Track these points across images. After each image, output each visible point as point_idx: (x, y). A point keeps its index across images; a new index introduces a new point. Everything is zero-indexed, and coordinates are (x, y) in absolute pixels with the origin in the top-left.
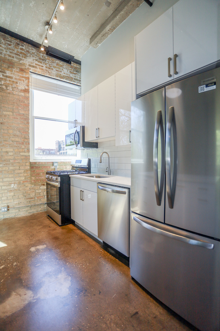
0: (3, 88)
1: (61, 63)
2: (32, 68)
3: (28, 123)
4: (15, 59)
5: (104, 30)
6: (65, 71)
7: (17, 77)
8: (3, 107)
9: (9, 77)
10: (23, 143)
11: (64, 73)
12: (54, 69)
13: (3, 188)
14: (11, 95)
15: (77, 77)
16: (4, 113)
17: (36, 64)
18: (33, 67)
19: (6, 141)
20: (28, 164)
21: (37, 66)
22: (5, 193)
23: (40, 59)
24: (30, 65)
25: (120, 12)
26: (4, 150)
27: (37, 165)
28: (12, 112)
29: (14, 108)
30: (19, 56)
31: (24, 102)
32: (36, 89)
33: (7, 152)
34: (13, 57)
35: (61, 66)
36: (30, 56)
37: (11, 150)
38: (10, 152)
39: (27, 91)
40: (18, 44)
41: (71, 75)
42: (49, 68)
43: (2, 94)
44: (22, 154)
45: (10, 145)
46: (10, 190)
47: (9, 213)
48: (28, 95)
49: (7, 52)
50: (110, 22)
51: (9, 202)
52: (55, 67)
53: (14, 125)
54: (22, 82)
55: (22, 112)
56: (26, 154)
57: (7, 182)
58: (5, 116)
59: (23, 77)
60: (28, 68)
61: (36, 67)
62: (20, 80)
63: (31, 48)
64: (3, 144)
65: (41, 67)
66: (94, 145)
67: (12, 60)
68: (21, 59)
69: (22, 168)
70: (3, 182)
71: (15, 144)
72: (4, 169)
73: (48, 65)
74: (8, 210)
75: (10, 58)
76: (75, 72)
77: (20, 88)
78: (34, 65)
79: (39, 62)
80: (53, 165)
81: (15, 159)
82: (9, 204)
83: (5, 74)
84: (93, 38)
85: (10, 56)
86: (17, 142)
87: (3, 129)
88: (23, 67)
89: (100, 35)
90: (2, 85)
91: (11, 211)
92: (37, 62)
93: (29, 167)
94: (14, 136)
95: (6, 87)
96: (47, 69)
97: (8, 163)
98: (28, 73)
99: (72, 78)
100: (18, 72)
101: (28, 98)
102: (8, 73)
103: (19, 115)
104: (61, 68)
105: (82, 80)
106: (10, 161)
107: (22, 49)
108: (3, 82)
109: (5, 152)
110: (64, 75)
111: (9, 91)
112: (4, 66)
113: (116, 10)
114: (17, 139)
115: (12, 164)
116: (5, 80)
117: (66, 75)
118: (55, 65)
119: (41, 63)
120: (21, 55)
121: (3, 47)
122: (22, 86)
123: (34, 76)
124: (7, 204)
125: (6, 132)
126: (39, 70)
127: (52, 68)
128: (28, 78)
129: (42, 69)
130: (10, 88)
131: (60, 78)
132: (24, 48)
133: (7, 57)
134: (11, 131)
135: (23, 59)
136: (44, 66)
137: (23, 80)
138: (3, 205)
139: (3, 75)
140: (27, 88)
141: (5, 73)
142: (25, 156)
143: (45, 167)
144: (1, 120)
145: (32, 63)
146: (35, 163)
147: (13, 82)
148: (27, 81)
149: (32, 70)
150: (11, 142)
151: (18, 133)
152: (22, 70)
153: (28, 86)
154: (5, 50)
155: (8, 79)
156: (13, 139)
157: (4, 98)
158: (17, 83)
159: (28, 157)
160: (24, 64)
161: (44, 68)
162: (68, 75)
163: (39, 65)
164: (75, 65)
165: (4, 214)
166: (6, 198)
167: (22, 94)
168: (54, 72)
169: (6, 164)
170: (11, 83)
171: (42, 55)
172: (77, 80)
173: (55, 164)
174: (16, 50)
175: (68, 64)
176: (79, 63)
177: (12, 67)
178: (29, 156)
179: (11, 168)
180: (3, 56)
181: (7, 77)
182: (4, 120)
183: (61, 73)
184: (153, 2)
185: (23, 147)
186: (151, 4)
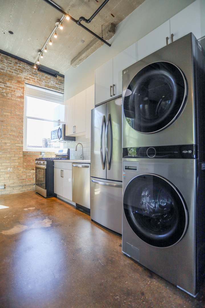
0: (4, 95)
1: (49, 76)
2: (26, 80)
3: (22, 121)
4: (14, 74)
5: (81, 57)
6: (52, 82)
7: (15, 87)
8: (4, 109)
9: (9, 87)
10: (18, 137)
11: (51, 84)
12: (44, 81)
13: (2, 170)
14: (10, 100)
15: (61, 87)
16: (5, 113)
17: (30, 77)
18: (28, 79)
19: (5, 135)
20: (21, 153)
21: (31, 79)
22: (3, 175)
23: (33, 73)
24: (25, 78)
25: (91, 47)
26: (3, 141)
27: (28, 154)
28: (11, 113)
29: (12, 110)
30: (17, 71)
31: (20, 106)
32: (29, 96)
33: (6, 143)
34: (13, 72)
35: (49, 79)
36: (25, 71)
37: (9, 141)
38: (8, 143)
39: (22, 97)
40: (17, 63)
41: (57, 86)
42: (40, 80)
43: (4, 99)
44: (17, 145)
45: (8, 138)
46: (7, 172)
47: (5, 190)
48: (22, 100)
49: (8, 68)
50: (84, 52)
51: (5, 182)
52: (44, 80)
53: (12, 123)
54: (19, 90)
55: (18, 113)
56: (20, 145)
57: (5, 167)
58: (5, 116)
59: (19, 87)
60: (24, 80)
61: (30, 80)
62: (17, 89)
63: (26, 66)
64: (3, 137)
65: (33, 80)
67: (11, 74)
68: (18, 74)
69: (17, 155)
70: (1, 166)
71: (12, 137)
72: (3, 156)
73: (39, 78)
74: (5, 188)
75: (10, 73)
76: (60, 83)
78: (28, 78)
79: (32, 76)
80: (41, 154)
81: (11, 149)
82: (5, 184)
83: (6, 85)
84: (73, 61)
85: (10, 71)
86: (13, 135)
87: (3, 126)
88: (20, 80)
90: (4, 93)
91: (6, 189)
92: (30, 76)
93: (22, 156)
94: (12, 131)
95: (7, 94)
96: (38, 81)
97: (6, 151)
98: (23, 84)
99: (57, 88)
100: (16, 83)
101: (22, 103)
102: (8, 84)
103: (16, 115)
104: (49, 80)
105: (64, 89)
106: (7, 150)
107: (19, 66)
108: (4, 91)
109: (4, 143)
110: (51, 85)
111: (8, 97)
112: (6, 79)
113: (88, 45)
114: (13, 134)
115: (9, 152)
116: (6, 89)
117: (53, 86)
118: (44, 78)
119: (33, 76)
120: (19, 71)
121: (5, 65)
122: (18, 94)
123: (28, 86)
124: (4, 183)
125: (5, 128)
126: (32, 82)
127: (42, 80)
128: (23, 88)
129: (34, 81)
130: (9, 95)
131: (48, 87)
132: (21, 65)
133: (8, 72)
134: (9, 128)
135: (20, 73)
136: (36, 79)
137: (20, 89)
138: (1, 184)
140: (22, 95)
141: (6, 84)
142: (19, 146)
143: (34, 155)
144: (2, 118)
145: (26, 77)
146: (27, 152)
147: (12, 90)
148: (22, 90)
149: (26, 81)
150: (9, 136)
151: (14, 129)
152: (19, 82)
153: (23, 93)
154: (6, 67)
155: (8, 88)
156: (11, 133)
157: (4, 103)
158: (15, 91)
159: (21, 148)
160: (21, 78)
161: (36, 80)
162: (54, 86)
164: (60, 78)
165: (1, 191)
166: (4, 178)
167: (19, 100)
168: (43, 83)
170: (11, 91)
171: (34, 70)
172: (61, 89)
173: (43, 154)
174: (15, 67)
175: (54, 77)
176: (63, 76)
177: (12, 80)
178: (23, 146)
179: (8, 155)
180: (5, 71)
181: (7, 87)
182: (4, 119)
183: (49, 84)
184: (111, 43)
185: (18, 140)
186: (110, 45)
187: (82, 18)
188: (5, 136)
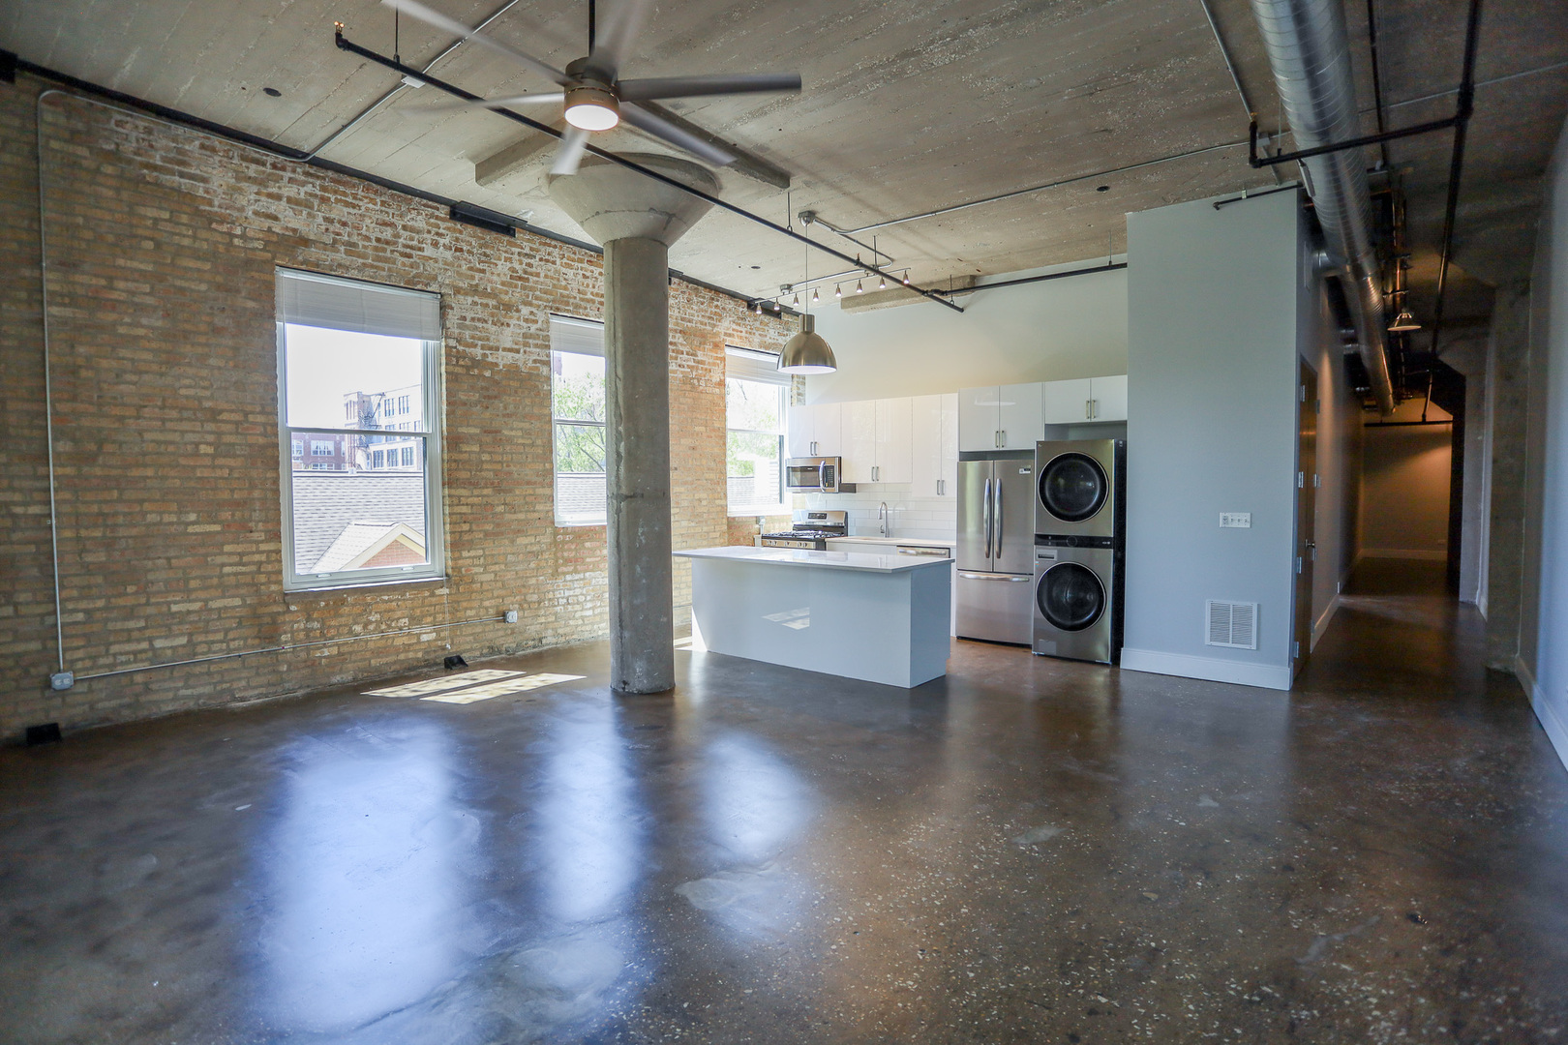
0: (695, 384)
1: (767, 320)
2: (729, 338)
3: (725, 444)
4: (708, 328)
6: (772, 331)
7: (711, 361)
8: (695, 418)
9: (702, 362)
10: (719, 483)
11: (771, 338)
12: (757, 333)
14: (703, 396)
16: (697, 429)
17: (733, 330)
18: (730, 335)
19: (699, 480)
20: (725, 521)
21: (735, 333)
23: (738, 319)
24: (726, 334)
26: (697, 496)
27: (736, 523)
28: (706, 427)
29: (708, 418)
30: (713, 319)
31: (719, 406)
32: (732, 377)
33: (700, 500)
34: (706, 324)
35: (767, 325)
36: (726, 317)
37: (705, 496)
38: (704, 499)
39: (722, 384)
40: (713, 299)
41: (781, 340)
42: (751, 333)
43: (695, 394)
44: (718, 502)
45: (703, 486)
48: (724, 390)
49: (698, 316)
52: (758, 329)
53: (708, 450)
54: (717, 367)
55: (717, 425)
56: (722, 502)
58: (698, 434)
59: (717, 358)
60: (724, 340)
61: (733, 336)
62: (714, 364)
63: (727, 301)
65: (740, 333)
66: (851, 488)
67: (704, 330)
68: (714, 326)
69: (718, 528)
71: (709, 486)
73: (749, 327)
75: (703, 327)
76: (785, 333)
77: (714, 380)
78: (731, 332)
79: (737, 324)
80: (758, 522)
81: (709, 512)
83: (696, 358)
85: (702, 323)
86: (711, 480)
87: (696, 460)
88: (717, 340)
89: (869, 307)
90: (694, 379)
92: (734, 326)
93: (726, 527)
94: (708, 469)
95: (698, 382)
96: (747, 335)
98: (724, 348)
99: (782, 345)
100: (711, 350)
101: (723, 397)
102: (701, 355)
103: (715, 430)
104: (766, 328)
106: (703, 517)
107: (717, 306)
108: (694, 374)
110: (770, 341)
111: (701, 388)
112: (696, 343)
114: (711, 476)
115: (706, 522)
116: (697, 369)
117: (773, 341)
118: (757, 324)
119: (740, 325)
120: (715, 318)
121: (695, 310)
122: (716, 378)
123: (728, 351)
125: (699, 463)
126: (737, 340)
127: (755, 330)
128: (723, 359)
129: (742, 337)
130: (702, 383)
131: (766, 348)
132: (719, 304)
133: (699, 325)
134: (704, 461)
135: (718, 323)
136: (744, 330)
137: (718, 365)
139: (694, 361)
140: (722, 378)
141: (697, 356)
142: (721, 506)
143: (746, 526)
144: (693, 441)
145: (729, 329)
146: (734, 518)
147: (706, 369)
148: (721, 366)
149: (729, 341)
150: (705, 482)
151: (712, 465)
152: (716, 346)
153: (724, 373)
155: (700, 366)
156: (707, 476)
157: (695, 403)
158: (710, 371)
159: (724, 508)
160: (716, 335)
161: (744, 334)
162: (776, 341)
163: (737, 331)
164: (786, 318)
167: (717, 390)
168: (757, 339)
170: (704, 372)
171: (741, 309)
173: (763, 520)
174: (709, 310)
175: (776, 319)
177: (705, 343)
178: (726, 506)
179: (705, 529)
180: (695, 325)
181: (698, 362)
182: (697, 443)
183: (766, 339)
184: (966, 307)
185: (719, 490)
186: (962, 310)
187: (937, 291)
188: (699, 482)
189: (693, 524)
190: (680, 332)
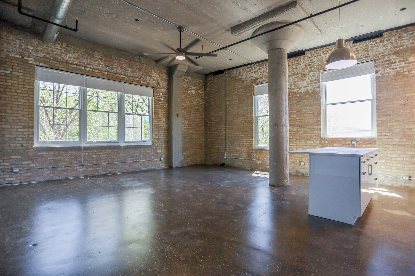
0: (406, 74)
8: (406, 90)
9: (412, 62)
13: (405, 159)
16: (408, 95)
19: (410, 119)
22: (407, 164)
26: (407, 127)
33: (410, 129)
43: (405, 79)
45: (413, 122)
46: (412, 162)
47: (411, 183)
49: (409, 41)
51: (411, 173)
57: (410, 155)
58: (408, 97)
64: (406, 122)
70: (405, 154)
72: (407, 143)
74: (410, 179)
75: (413, 45)
82: (410, 175)
83: (407, 62)
85: (412, 43)
87: (406, 109)
90: (405, 72)
91: (412, 181)
95: (409, 72)
97: (411, 138)
102: (411, 59)
106: (413, 137)
108: (405, 69)
109: (408, 129)
111: (411, 75)
112: (407, 54)
116: (408, 66)
121: (405, 40)
124: (409, 174)
125: (409, 111)
130: (413, 72)
133: (409, 45)
138: (404, 174)
139: (405, 63)
141: (408, 60)
144: (404, 101)
154: (407, 41)
155: (411, 64)
157: (407, 83)
165: (405, 183)
166: (408, 169)
169: (409, 139)
180: (405, 47)
181: (409, 63)
182: (407, 102)
189: (404, 140)
190: (394, 54)
